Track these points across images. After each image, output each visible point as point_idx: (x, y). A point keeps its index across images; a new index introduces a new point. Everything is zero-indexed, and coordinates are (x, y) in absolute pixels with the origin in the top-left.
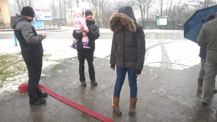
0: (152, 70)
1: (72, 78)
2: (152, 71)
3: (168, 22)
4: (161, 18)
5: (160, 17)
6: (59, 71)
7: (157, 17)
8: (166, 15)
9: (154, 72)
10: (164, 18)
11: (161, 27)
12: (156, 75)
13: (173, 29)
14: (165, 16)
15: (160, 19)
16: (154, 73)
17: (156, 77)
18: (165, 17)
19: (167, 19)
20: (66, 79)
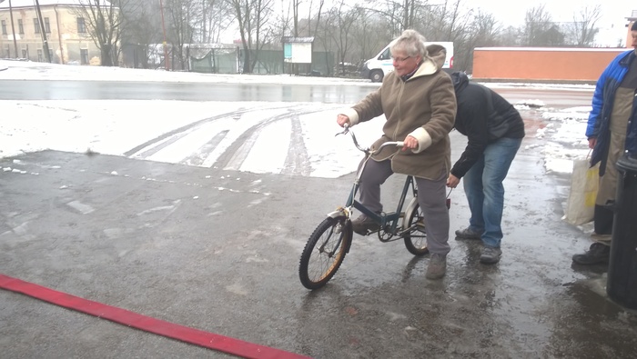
0: (260, 181)
1: (13, 214)
2: (259, 185)
3: (313, 54)
4: (295, 42)
5: (293, 39)
7: (285, 41)
8: (310, 36)
9: (264, 186)
10: (302, 42)
11: (297, 69)
12: (267, 194)
13: (328, 74)
14: (307, 36)
15: (293, 46)
16: (263, 189)
17: (265, 198)
18: (306, 39)
19: (310, 46)
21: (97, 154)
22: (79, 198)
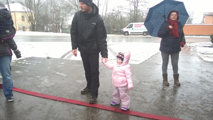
1: (39, 77)
6: (17, 72)
13: (109, 33)
20: (32, 79)
22: (57, 71)
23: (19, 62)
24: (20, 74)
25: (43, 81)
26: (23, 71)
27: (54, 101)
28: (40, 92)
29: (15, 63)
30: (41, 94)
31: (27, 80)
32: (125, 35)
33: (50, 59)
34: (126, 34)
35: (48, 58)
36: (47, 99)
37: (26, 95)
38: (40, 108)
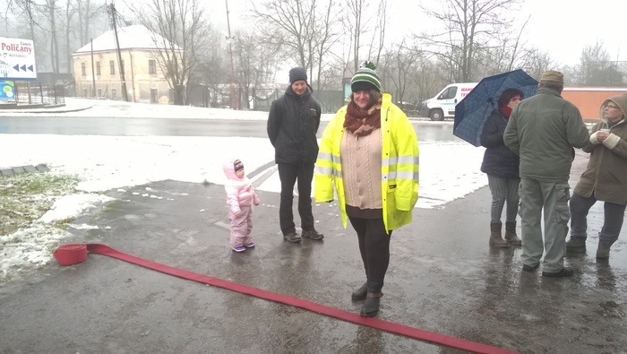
1: (176, 231)
6: (129, 217)
7: (346, 81)
20: (161, 234)
21: (212, 184)
22: (221, 219)
23: (134, 193)
24: (135, 223)
25: (183, 241)
26: (143, 215)
27: (199, 285)
28: (173, 265)
29: (124, 194)
30: (176, 268)
31: (148, 237)
32: (432, 120)
33: (211, 187)
34: (436, 115)
35: (206, 184)
36: (187, 279)
37: (142, 270)
38: (168, 297)
